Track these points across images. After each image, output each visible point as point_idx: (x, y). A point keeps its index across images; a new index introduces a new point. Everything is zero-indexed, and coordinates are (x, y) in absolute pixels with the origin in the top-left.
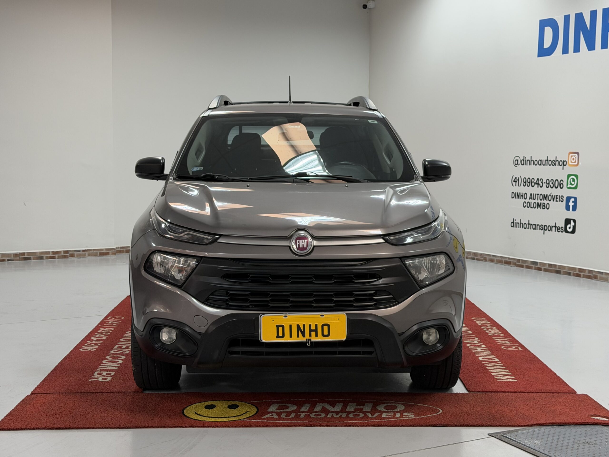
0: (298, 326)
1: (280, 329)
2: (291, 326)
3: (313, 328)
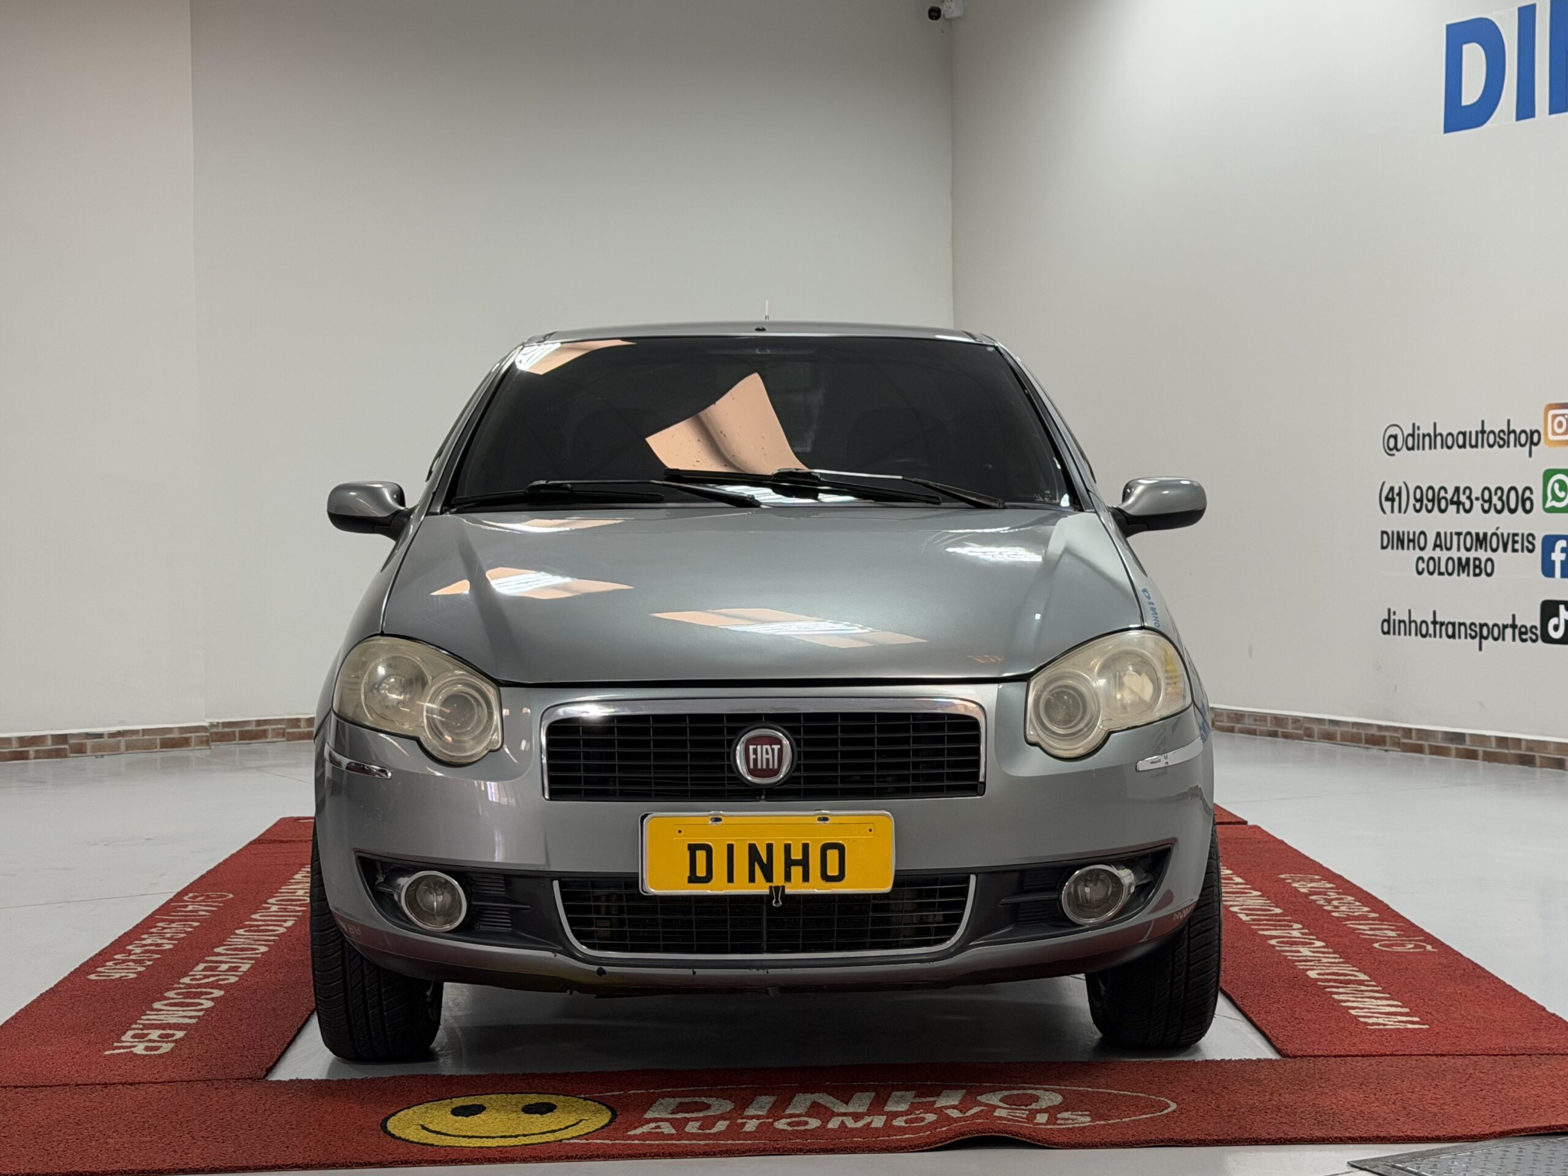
0: (753, 848)
1: (701, 855)
2: (730, 848)
3: (797, 855)
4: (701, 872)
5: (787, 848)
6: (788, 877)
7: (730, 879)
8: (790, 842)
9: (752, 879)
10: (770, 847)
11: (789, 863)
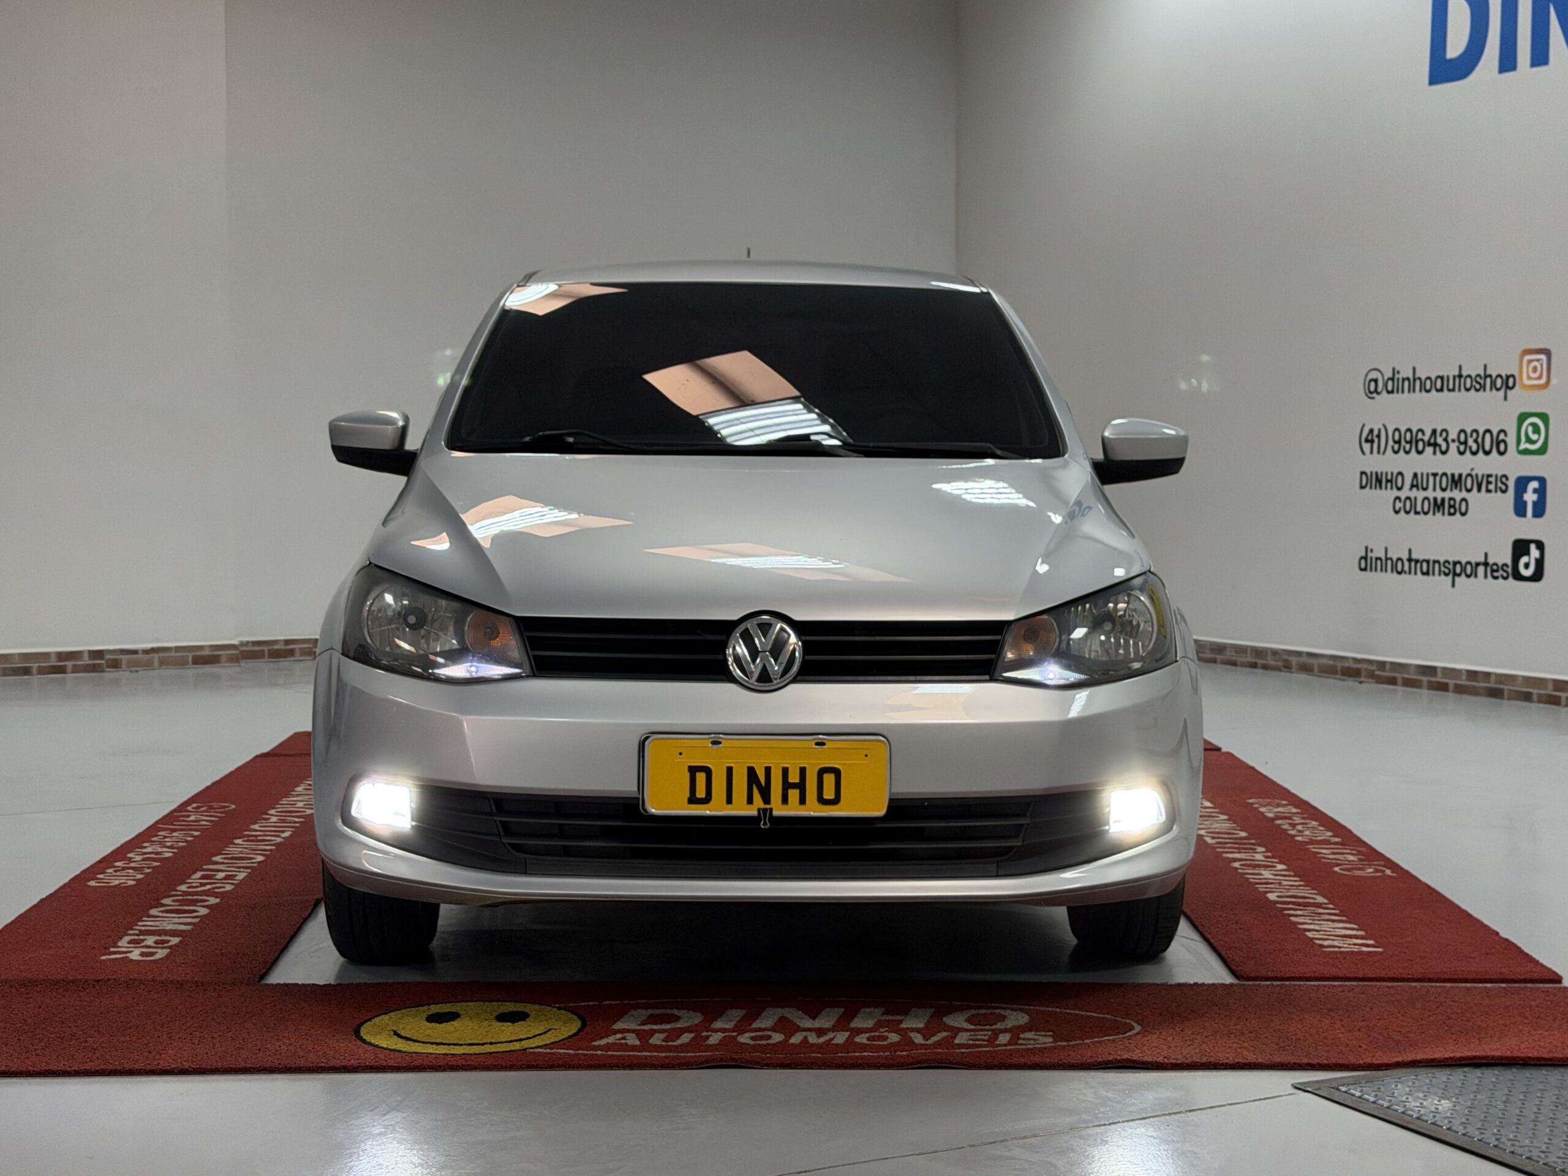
4: (701, 793)
5: (785, 771)
6: (785, 800)
7: (729, 800)
8: (787, 766)
9: (750, 801)
10: (768, 770)
11: (787, 786)
